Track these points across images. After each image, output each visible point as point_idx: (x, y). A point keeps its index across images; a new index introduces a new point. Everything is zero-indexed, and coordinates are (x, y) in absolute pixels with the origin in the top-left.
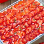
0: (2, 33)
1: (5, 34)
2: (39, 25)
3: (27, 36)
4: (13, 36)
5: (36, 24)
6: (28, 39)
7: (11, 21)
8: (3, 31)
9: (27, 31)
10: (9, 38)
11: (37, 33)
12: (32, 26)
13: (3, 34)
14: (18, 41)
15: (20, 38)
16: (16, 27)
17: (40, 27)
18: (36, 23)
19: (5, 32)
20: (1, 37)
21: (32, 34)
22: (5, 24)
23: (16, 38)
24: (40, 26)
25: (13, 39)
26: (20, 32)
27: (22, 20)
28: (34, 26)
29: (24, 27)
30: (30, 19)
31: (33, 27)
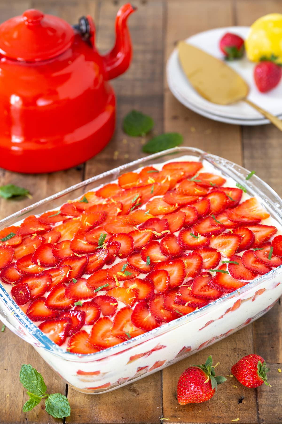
0: (36, 291)
1: (47, 295)
2: (219, 254)
3: (160, 301)
4: (89, 300)
5: (203, 255)
6: (162, 311)
7: (83, 244)
8: (42, 283)
9: (159, 281)
10: (67, 309)
11: (211, 292)
12: (185, 262)
13: (40, 298)
14: (112, 319)
15: (123, 309)
16: (105, 267)
17: (224, 265)
18: (206, 247)
19: (46, 289)
20: (30, 309)
21: (185, 294)
22: (48, 255)
23: (105, 308)
24: (225, 260)
25: (90, 313)
26: (124, 284)
27: (136, 238)
28: (194, 262)
29: (143, 264)
30: (177, 234)
31: (189, 265)
